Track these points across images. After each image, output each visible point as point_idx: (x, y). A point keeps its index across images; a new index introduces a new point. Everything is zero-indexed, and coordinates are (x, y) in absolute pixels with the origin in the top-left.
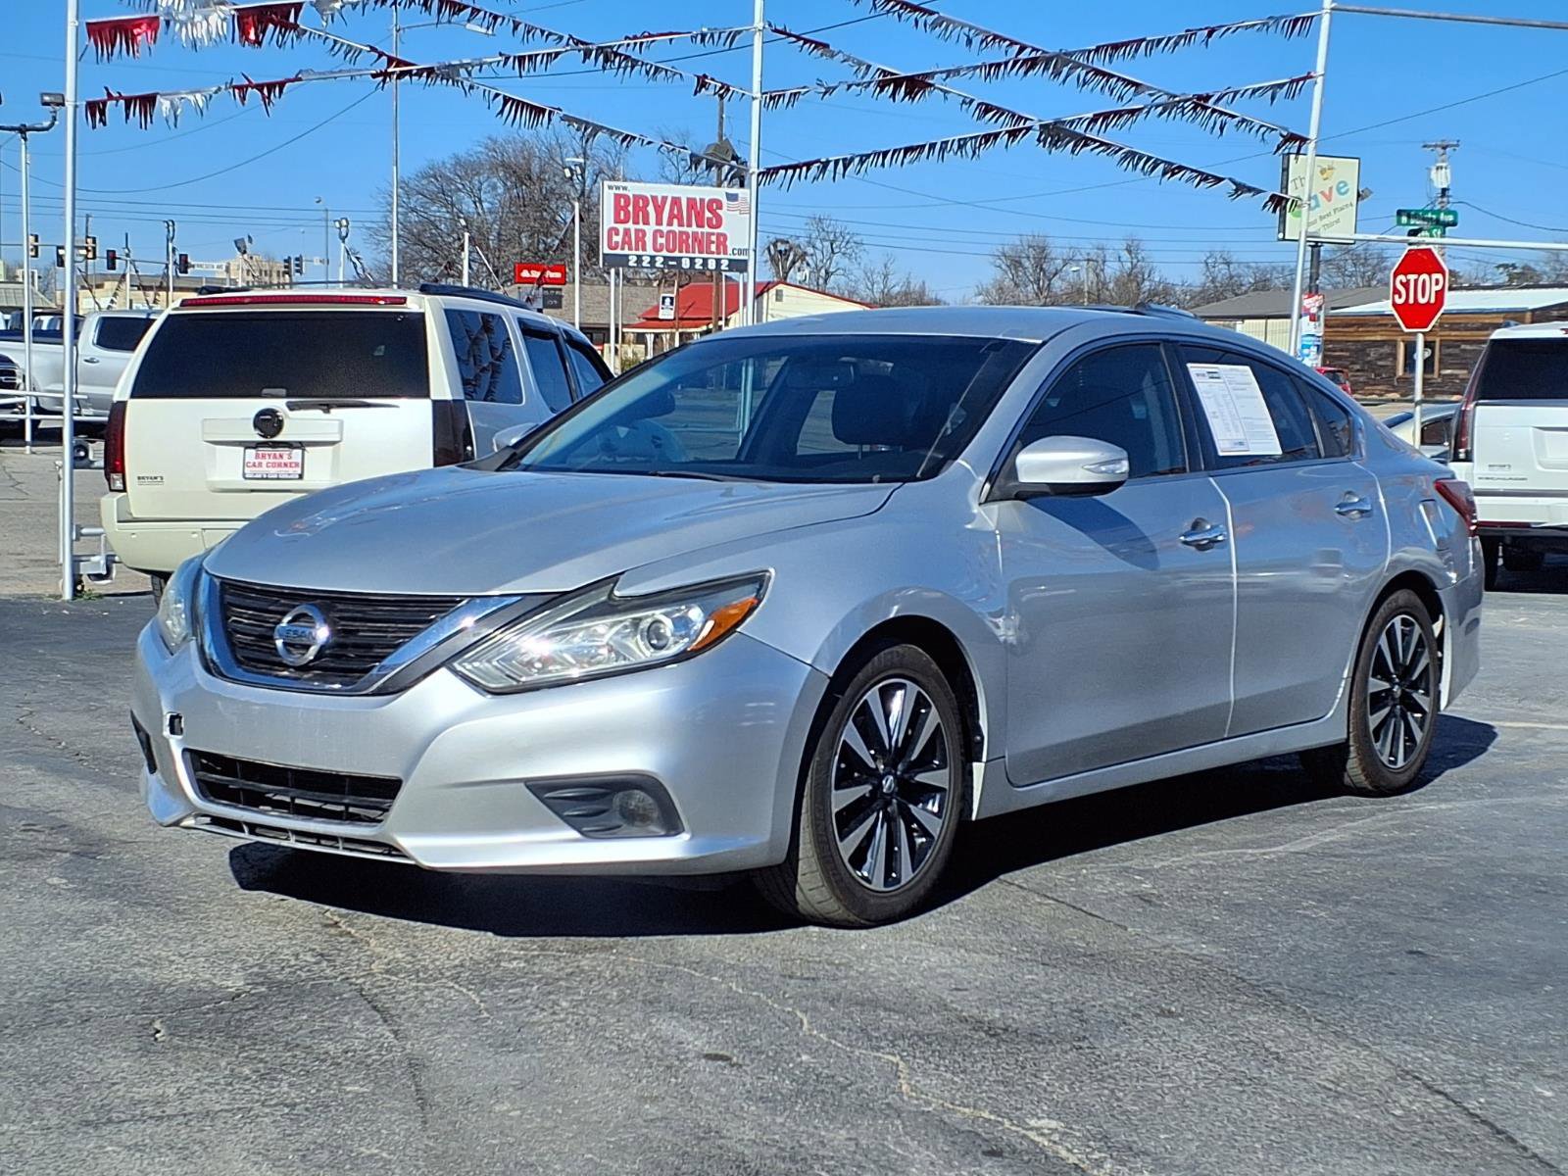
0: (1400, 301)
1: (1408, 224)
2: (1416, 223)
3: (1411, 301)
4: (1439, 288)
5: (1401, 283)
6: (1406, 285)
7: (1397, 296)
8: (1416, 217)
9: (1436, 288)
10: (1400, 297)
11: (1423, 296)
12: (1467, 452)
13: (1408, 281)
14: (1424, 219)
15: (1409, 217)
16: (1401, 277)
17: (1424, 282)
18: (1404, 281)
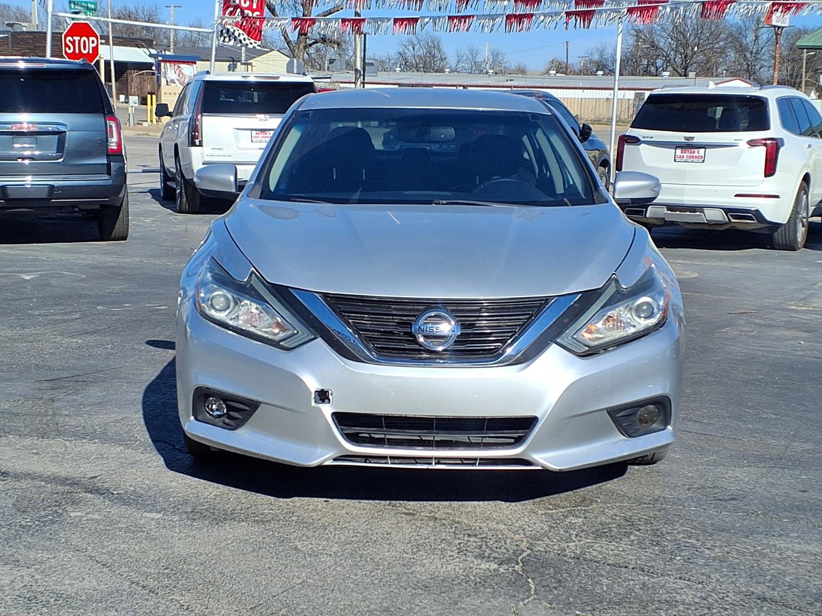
0: (70, 51)
1: (75, 8)
2: (78, 8)
3: (77, 51)
4: (94, 45)
5: (70, 41)
6: (73, 43)
7: (67, 49)
8: (78, 5)
9: (92, 45)
10: (70, 49)
11: (85, 49)
12: (200, 141)
13: (74, 41)
14: (81, 6)
15: (74, 4)
16: (69, 38)
17: (84, 41)
18: (72, 40)
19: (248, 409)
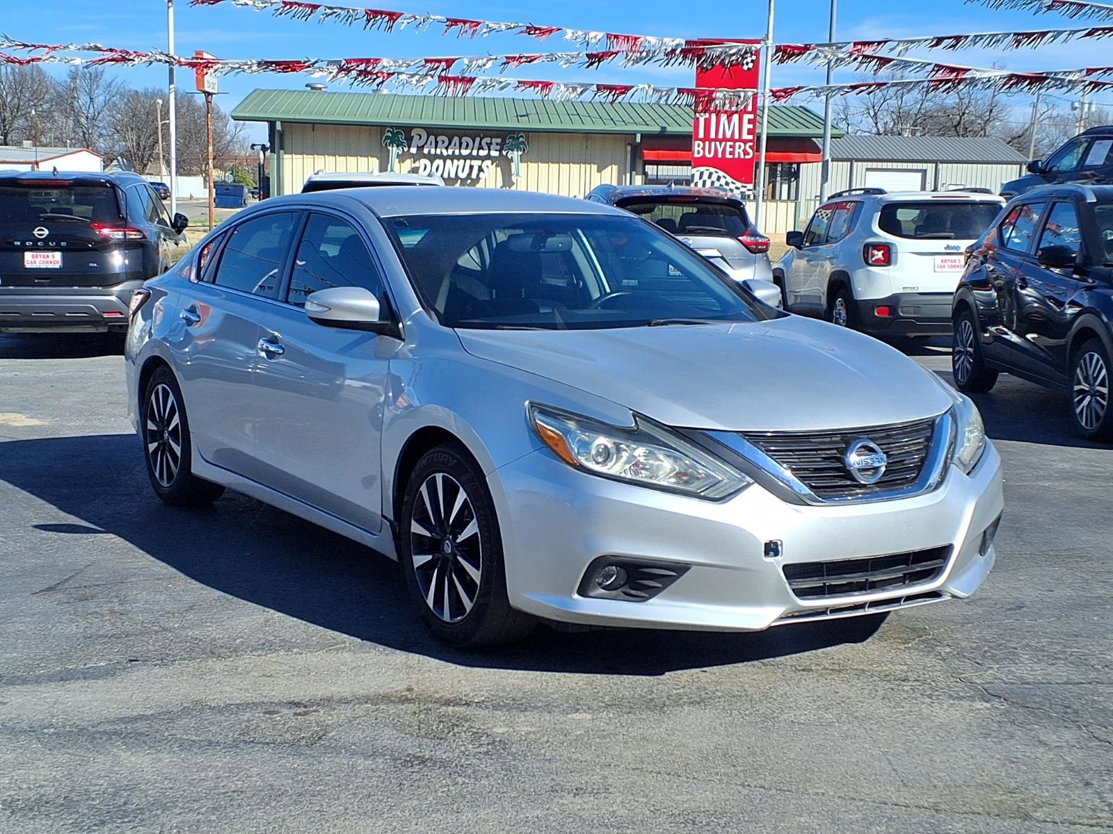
19: (675, 574)
